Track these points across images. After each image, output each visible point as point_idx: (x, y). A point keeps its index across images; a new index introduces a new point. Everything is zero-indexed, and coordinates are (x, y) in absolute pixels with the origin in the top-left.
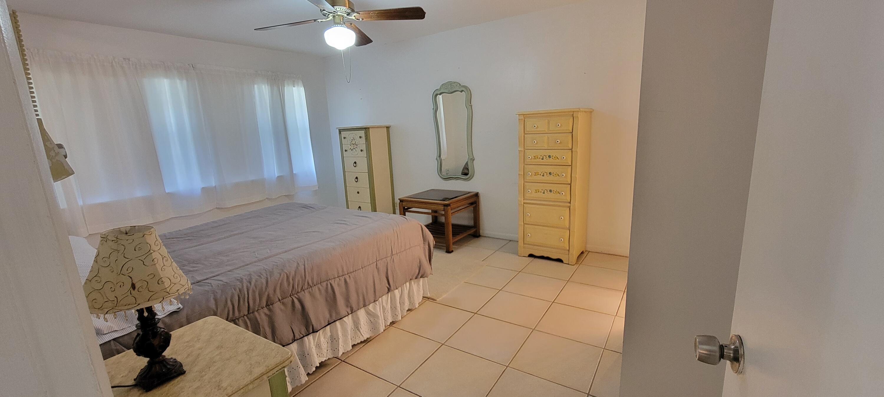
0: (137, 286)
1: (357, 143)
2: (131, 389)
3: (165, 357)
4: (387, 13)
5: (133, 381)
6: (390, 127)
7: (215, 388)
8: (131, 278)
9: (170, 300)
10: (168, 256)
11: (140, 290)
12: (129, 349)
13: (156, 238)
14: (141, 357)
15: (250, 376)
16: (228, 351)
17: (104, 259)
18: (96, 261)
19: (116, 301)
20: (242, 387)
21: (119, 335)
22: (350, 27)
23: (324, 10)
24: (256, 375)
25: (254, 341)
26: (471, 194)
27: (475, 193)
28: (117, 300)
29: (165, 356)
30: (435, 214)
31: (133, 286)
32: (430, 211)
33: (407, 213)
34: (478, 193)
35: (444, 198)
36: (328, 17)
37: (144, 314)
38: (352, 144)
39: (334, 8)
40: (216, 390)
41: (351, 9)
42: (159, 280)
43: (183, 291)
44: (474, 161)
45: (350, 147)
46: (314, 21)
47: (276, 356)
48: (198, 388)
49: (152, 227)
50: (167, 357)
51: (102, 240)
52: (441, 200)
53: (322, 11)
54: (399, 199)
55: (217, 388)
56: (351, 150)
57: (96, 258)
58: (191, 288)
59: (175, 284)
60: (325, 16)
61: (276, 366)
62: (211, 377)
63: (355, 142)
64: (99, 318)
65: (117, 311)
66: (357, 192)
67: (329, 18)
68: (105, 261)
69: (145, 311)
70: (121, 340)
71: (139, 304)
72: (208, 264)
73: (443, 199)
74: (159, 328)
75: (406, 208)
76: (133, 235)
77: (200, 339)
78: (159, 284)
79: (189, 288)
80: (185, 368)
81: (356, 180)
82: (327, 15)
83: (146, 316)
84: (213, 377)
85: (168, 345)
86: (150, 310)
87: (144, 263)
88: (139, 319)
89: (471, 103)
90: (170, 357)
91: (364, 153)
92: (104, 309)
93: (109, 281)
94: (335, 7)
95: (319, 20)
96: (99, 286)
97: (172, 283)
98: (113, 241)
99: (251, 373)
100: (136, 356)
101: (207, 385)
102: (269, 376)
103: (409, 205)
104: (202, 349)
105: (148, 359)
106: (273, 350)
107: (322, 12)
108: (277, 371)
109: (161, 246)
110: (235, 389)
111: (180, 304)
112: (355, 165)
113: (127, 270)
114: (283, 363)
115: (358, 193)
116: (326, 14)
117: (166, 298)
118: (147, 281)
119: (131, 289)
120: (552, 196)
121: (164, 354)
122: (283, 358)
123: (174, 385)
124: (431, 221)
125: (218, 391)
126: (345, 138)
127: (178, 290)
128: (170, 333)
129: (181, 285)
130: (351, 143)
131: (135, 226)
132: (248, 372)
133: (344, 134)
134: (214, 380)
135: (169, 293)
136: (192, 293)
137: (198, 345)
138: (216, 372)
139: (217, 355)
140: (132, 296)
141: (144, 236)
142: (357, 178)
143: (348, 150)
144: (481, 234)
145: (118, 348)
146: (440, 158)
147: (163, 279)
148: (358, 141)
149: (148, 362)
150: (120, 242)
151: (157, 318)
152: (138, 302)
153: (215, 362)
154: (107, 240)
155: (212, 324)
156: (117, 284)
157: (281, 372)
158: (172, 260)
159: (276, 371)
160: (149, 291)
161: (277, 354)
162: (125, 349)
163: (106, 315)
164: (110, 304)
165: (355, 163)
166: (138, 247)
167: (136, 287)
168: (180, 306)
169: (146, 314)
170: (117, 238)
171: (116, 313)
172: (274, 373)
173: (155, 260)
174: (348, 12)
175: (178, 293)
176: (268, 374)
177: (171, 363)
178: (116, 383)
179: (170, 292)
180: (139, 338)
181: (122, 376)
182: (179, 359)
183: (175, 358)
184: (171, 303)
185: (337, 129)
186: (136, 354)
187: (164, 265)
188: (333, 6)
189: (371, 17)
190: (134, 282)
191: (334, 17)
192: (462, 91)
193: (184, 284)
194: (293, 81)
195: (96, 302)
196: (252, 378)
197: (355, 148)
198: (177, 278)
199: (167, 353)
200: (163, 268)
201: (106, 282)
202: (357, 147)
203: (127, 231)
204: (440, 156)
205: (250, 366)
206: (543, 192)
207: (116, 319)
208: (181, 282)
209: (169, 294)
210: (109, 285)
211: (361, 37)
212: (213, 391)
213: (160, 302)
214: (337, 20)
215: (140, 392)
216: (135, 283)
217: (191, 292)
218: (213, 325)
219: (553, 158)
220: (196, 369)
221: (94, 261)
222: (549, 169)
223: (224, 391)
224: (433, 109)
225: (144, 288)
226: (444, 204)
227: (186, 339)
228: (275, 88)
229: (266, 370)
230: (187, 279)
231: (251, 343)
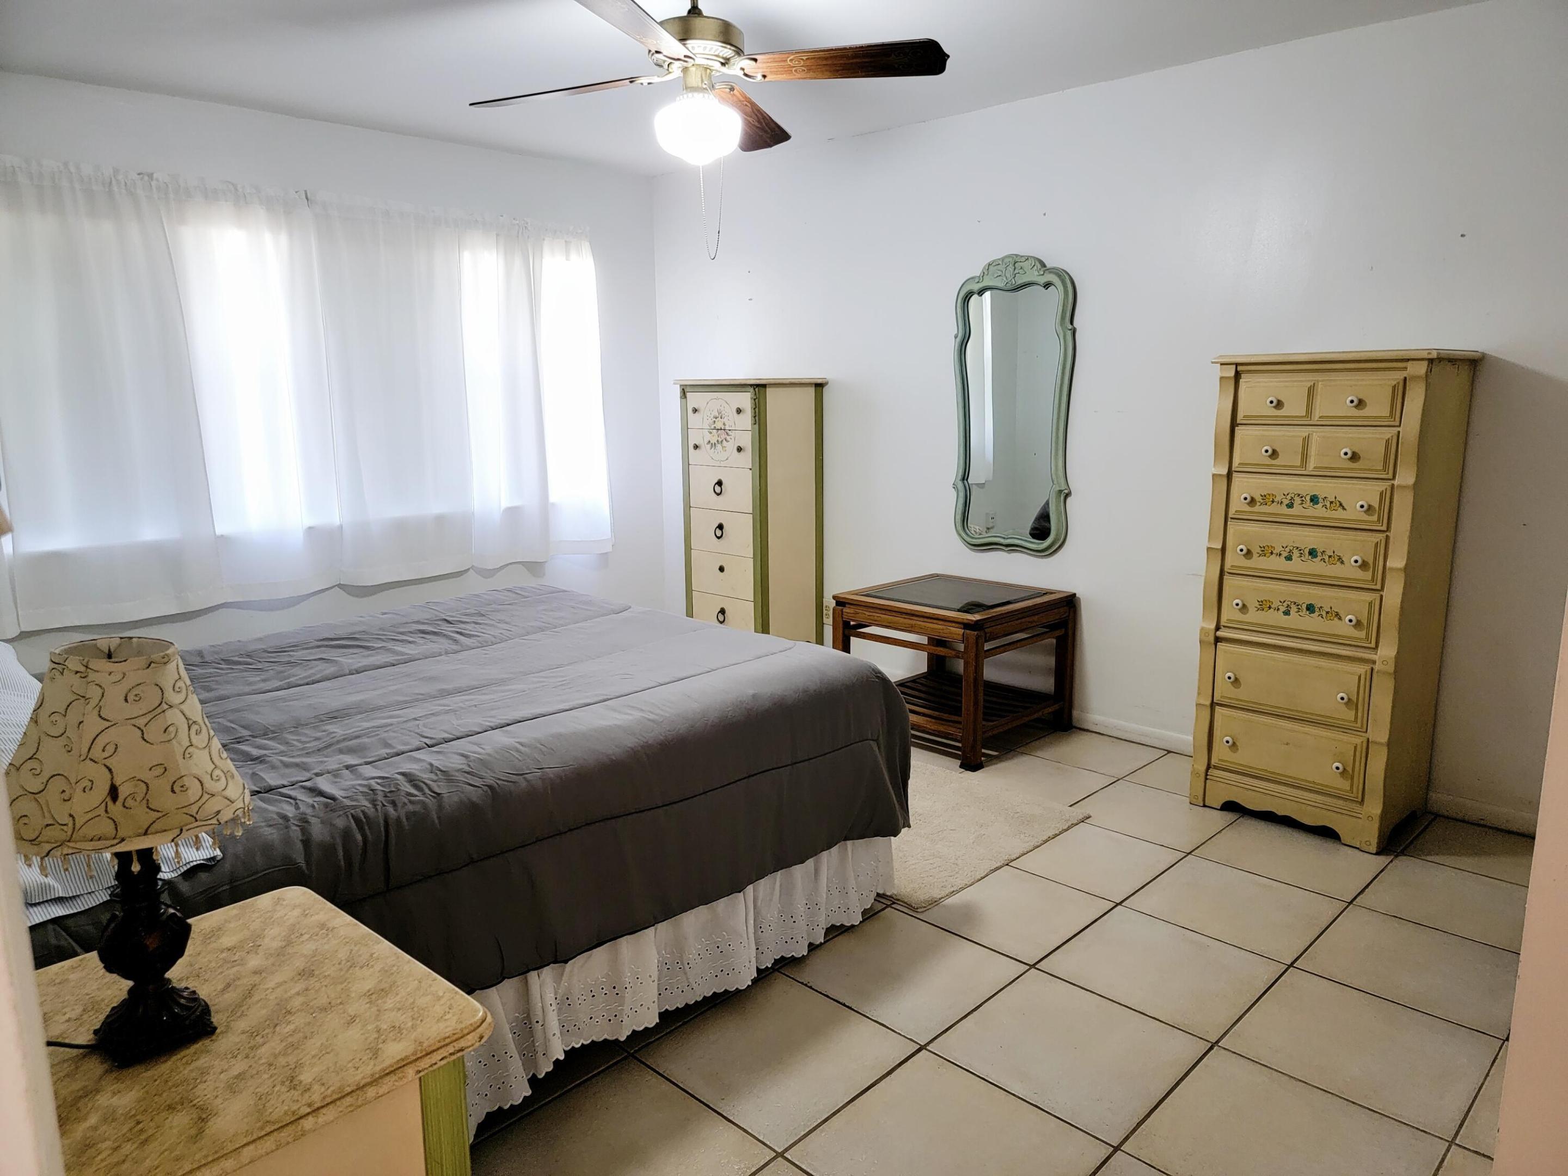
0: (123, 792)
1: (727, 428)
2: (85, 1056)
3: (170, 984)
4: (836, 57)
5: (92, 1036)
6: (827, 383)
7: (283, 1083)
8: (110, 770)
9: (197, 837)
10: (203, 720)
11: (130, 802)
12: (87, 951)
13: (179, 674)
14: (115, 975)
15: (372, 1063)
16: (326, 986)
17: (54, 718)
18: (34, 720)
19: (71, 825)
20: (349, 1089)
21: (64, 912)
22: (730, 96)
23: (657, 52)
24: (387, 1063)
25: (395, 968)
26: (1052, 597)
27: (1065, 595)
28: (74, 824)
29: (169, 981)
30: (941, 651)
31: (114, 793)
32: (923, 640)
33: (854, 641)
34: (1074, 595)
35: (968, 604)
36: (668, 70)
37: (131, 866)
38: (715, 428)
39: (684, 45)
40: (284, 1089)
41: (733, 48)
42: (176, 783)
43: (231, 816)
44: (1069, 500)
45: (708, 437)
46: (631, 82)
47: (446, 1017)
48: (241, 1077)
49: (171, 643)
50: (175, 984)
51: (53, 669)
52: (959, 611)
53: (653, 54)
54: (834, 597)
55: (287, 1083)
56: (709, 446)
57: (35, 712)
58: (250, 808)
59: (213, 795)
60: (661, 66)
61: (443, 1043)
62: (277, 1052)
63: (724, 424)
64: (30, 866)
65: (70, 851)
66: (718, 567)
67: (670, 73)
68: (56, 721)
69: (135, 858)
70: (70, 923)
71: (123, 840)
72: (295, 743)
73: (963, 607)
74: (163, 907)
75: (852, 623)
76: (125, 661)
77: (260, 946)
78: (173, 791)
79: (246, 809)
80: (215, 1019)
81: (719, 533)
82: (667, 64)
83: (135, 873)
84: (280, 1053)
85: (181, 954)
86: (147, 856)
87: (143, 734)
88: (118, 876)
89: (1072, 323)
90: (183, 985)
91: (747, 459)
92: (42, 842)
93: (59, 775)
94: (690, 43)
95: (645, 81)
96: (35, 785)
97: (206, 793)
98: (77, 672)
99: (376, 1053)
100: (104, 970)
101: (265, 1072)
102: (421, 1069)
103: (864, 615)
104: (264, 974)
105: (130, 983)
106: (439, 998)
107: (653, 57)
108: (442, 1059)
109: (190, 693)
110: (333, 1092)
111: (218, 850)
112: (718, 489)
113: (103, 751)
114: (462, 1037)
115: (721, 569)
116: (664, 61)
117: (187, 830)
118: (146, 781)
119: (108, 799)
120: (1312, 623)
121: (168, 975)
122: (463, 1026)
123: (184, 1060)
124: (923, 669)
125: (289, 1093)
126: (696, 410)
127: (218, 812)
128: (189, 921)
129: (226, 798)
130: (712, 427)
131: (131, 638)
132: (368, 1051)
133: (695, 399)
134: (282, 1061)
135: (195, 818)
136: (251, 823)
137: (254, 962)
138: (290, 1039)
139: (298, 994)
140: (108, 817)
141: (150, 665)
142: (720, 527)
143: (703, 447)
144: (1075, 723)
145: (63, 943)
146: (965, 481)
147: (186, 781)
148: (732, 420)
149: (131, 991)
150: (92, 676)
151: (160, 879)
152: (120, 834)
153: (289, 1012)
154: (64, 669)
155: (294, 907)
156: (77, 783)
157: (454, 1061)
158: (212, 733)
159: (440, 1058)
160: (148, 807)
161: (449, 1012)
162: (79, 950)
163: (46, 859)
164: (55, 833)
165: (720, 483)
166: (134, 693)
167: (120, 795)
168: (218, 853)
169: (136, 868)
170: (87, 667)
171: (69, 856)
172: (436, 1064)
173: (171, 729)
174: (724, 56)
175: (218, 820)
176: (418, 1063)
177: (183, 1001)
178: (56, 1032)
179: (198, 817)
180: (116, 925)
181: (67, 1016)
182: (203, 993)
183: (194, 989)
184: (198, 844)
185: (675, 384)
186: (105, 967)
187: (192, 745)
188: (683, 40)
189: (789, 70)
190: (118, 782)
191: (685, 70)
192: (1047, 285)
193: (233, 797)
194: (566, 241)
195: (26, 824)
196: (378, 1068)
197: (722, 441)
198: (218, 780)
199: (177, 974)
200: (187, 752)
201: (54, 776)
202: (728, 438)
203: (111, 647)
204: (965, 477)
205: (376, 1036)
206: (1283, 609)
207: (67, 873)
208: (228, 793)
209: (197, 821)
210: (58, 784)
211: (756, 124)
212: (276, 1089)
213: (173, 841)
214: (695, 78)
215: (106, 1066)
216: (117, 784)
217: (249, 820)
218: (297, 912)
219: (1325, 506)
220: (242, 1025)
221: (31, 718)
222: (1311, 538)
223: (302, 1094)
224: (956, 337)
225: (138, 800)
226: (966, 621)
227: (227, 941)
228: (518, 262)
229: (414, 1053)
230: (244, 785)
231: (387, 971)
